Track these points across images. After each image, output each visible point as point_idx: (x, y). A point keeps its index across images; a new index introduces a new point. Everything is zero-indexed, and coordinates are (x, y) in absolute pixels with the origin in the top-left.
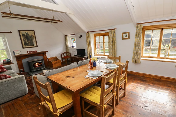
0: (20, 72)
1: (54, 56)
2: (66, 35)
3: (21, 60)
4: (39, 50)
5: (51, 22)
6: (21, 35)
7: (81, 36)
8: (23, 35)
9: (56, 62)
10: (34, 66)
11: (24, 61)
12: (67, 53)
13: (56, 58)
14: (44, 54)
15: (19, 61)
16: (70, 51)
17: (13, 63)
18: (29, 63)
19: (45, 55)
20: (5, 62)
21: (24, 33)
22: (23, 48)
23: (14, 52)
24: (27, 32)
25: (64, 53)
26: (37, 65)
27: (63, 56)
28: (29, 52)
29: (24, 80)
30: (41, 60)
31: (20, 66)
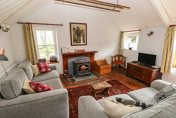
0: (64, 73)
1: (103, 59)
2: (123, 32)
3: (67, 60)
4: (87, 49)
5: (112, 10)
6: (72, 29)
7: (152, 33)
8: (74, 29)
9: (105, 66)
10: (80, 70)
11: (70, 60)
12: (119, 56)
13: (104, 62)
14: (92, 54)
15: (65, 61)
16: (124, 54)
17: (59, 62)
18: (74, 64)
19: (93, 56)
20: (52, 59)
21: (75, 26)
22: (72, 45)
23: (61, 49)
24: (78, 25)
25: (116, 56)
26: (83, 68)
27: (114, 60)
28: (76, 51)
29: (66, 99)
30: (88, 62)
31: (66, 67)
